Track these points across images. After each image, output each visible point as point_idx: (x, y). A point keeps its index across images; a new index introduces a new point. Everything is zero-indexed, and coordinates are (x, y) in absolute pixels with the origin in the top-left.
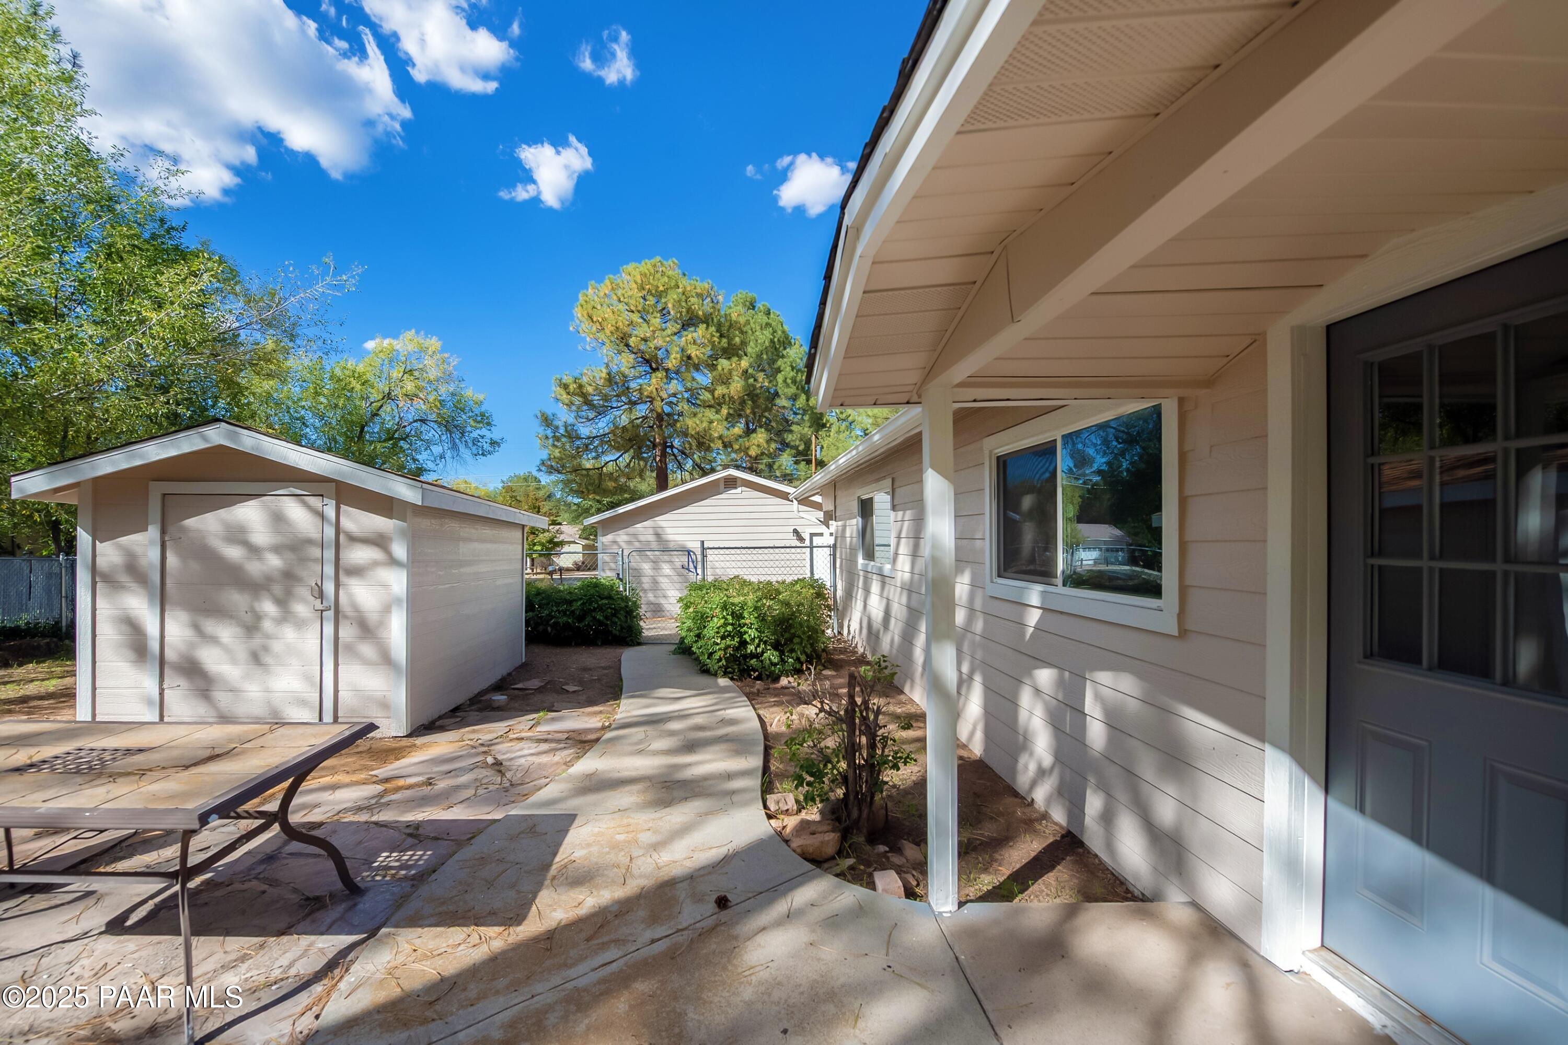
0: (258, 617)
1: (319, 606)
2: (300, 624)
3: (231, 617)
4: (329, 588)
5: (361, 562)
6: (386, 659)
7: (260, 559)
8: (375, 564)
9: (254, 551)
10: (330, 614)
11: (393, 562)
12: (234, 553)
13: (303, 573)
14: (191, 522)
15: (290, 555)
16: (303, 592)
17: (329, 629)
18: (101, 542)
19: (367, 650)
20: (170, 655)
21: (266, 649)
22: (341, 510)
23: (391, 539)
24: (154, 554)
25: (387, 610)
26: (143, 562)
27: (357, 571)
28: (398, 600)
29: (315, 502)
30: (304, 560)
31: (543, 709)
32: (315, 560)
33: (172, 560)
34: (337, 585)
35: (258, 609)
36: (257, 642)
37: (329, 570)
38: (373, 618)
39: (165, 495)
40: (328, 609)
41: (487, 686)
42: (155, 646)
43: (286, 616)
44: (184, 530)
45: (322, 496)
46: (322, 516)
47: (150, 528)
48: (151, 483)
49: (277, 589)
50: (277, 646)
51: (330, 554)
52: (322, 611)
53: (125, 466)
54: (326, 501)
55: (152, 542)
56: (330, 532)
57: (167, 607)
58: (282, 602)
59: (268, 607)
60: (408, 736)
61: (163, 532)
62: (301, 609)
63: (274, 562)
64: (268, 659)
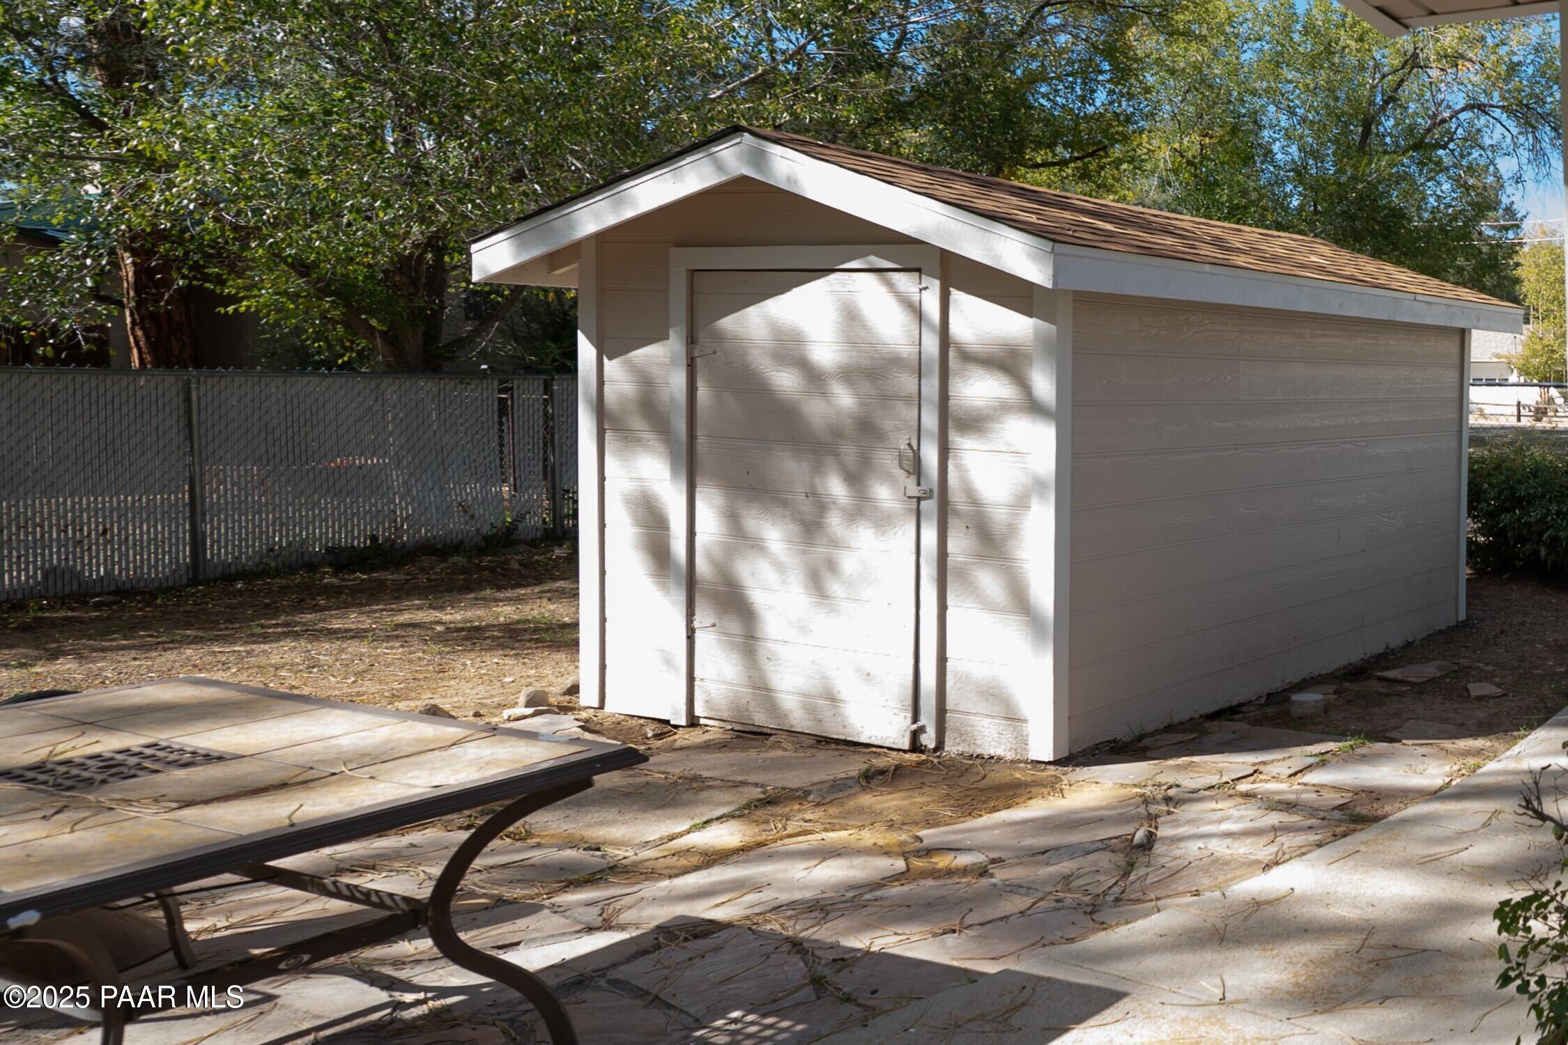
0: (821, 505)
1: (913, 490)
2: (883, 522)
3: (785, 504)
4: (930, 455)
5: (979, 403)
6: (1020, 602)
7: (825, 395)
8: (1005, 408)
9: (814, 377)
10: (930, 506)
11: (1033, 407)
12: (785, 381)
13: (887, 424)
14: (728, 323)
15: (866, 387)
16: (887, 460)
17: (930, 536)
18: (610, 359)
19: (989, 582)
20: (702, 566)
21: (832, 566)
22: (952, 298)
23: (1028, 358)
24: (677, 381)
25: (1021, 502)
26: (664, 395)
27: (975, 423)
28: (1039, 484)
29: (905, 282)
30: (887, 399)
31: (1354, 734)
32: (907, 399)
33: (703, 392)
34: (945, 451)
35: (820, 490)
36: (820, 551)
37: (930, 420)
38: (999, 516)
39: (693, 272)
40: (928, 495)
41: (1333, 667)
42: (679, 547)
43: (862, 509)
44: (719, 337)
45: (919, 270)
46: (918, 313)
47: (672, 333)
48: (673, 250)
49: (849, 453)
50: (849, 563)
51: (931, 387)
52: (919, 499)
53: (611, 220)
54: (926, 281)
55: (673, 362)
56: (931, 344)
57: (698, 480)
58: (856, 479)
59: (836, 488)
60: (1055, 763)
61: (691, 340)
62: (885, 494)
63: (844, 399)
64: (835, 588)
